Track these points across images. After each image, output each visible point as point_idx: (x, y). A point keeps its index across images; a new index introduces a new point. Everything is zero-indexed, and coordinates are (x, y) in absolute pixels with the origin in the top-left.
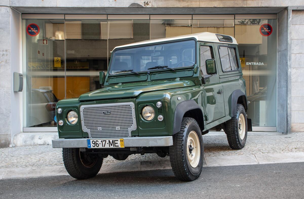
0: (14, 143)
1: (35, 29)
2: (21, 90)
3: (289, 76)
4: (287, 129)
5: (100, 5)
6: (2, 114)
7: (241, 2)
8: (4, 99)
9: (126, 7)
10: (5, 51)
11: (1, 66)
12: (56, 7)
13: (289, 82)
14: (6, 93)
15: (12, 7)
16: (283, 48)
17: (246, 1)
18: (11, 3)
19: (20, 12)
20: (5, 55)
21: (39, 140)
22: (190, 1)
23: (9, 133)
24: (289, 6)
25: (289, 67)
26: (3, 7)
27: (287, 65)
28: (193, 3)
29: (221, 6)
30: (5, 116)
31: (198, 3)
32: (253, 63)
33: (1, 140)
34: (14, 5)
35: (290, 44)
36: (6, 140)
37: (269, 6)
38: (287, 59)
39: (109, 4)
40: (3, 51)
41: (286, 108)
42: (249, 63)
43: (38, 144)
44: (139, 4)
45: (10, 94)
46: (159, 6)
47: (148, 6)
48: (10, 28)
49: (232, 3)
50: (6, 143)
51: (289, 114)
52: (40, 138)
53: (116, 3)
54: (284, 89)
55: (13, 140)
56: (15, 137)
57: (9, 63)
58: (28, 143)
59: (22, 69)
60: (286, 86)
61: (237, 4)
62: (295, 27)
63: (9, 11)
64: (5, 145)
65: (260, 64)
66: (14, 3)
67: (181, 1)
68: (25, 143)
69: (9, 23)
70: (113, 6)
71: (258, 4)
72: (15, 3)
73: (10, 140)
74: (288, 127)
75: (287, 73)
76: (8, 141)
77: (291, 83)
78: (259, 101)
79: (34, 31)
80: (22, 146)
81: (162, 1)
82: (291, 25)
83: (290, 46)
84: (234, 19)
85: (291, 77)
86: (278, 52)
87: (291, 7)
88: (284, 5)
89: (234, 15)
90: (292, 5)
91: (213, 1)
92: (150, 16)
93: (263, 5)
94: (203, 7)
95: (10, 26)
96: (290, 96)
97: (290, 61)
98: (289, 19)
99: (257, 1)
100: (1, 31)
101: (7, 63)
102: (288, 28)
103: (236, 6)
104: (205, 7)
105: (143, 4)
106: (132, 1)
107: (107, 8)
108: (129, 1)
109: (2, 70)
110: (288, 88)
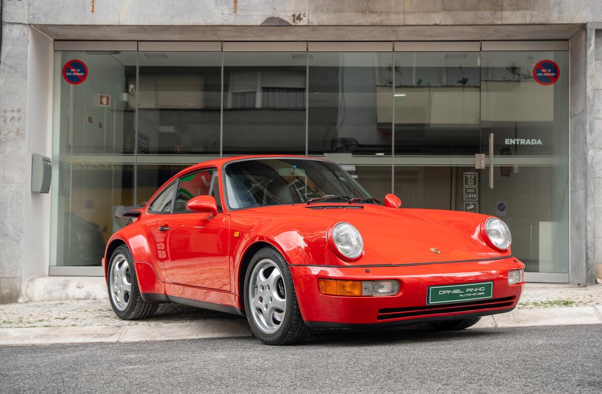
0: (27, 296)
1: (78, 70)
2: (46, 189)
3: (590, 165)
4: (587, 276)
5: (204, 21)
6: (6, 235)
7: (489, 15)
8: (10, 207)
9: (257, 26)
10: (16, 111)
11: (8, 140)
12: (119, 24)
13: (589, 177)
14: (15, 193)
15: (34, 25)
16: (580, 107)
17: (499, 13)
18: (31, 17)
19: (50, 36)
20: (17, 120)
21: (78, 289)
22: (385, 12)
23: (18, 275)
24: (590, 22)
25: (589, 146)
26: (15, 26)
27: (586, 143)
28: (392, 16)
29: (449, 22)
30: (12, 239)
31: (402, 16)
32: (520, 142)
33: (2, 288)
34: (37, 22)
35: (591, 98)
36: (11, 289)
37: (548, 23)
38: (586, 131)
39: (222, 18)
40: (13, 111)
41: (584, 232)
42: (511, 140)
43: (74, 297)
44: (282, 19)
45: (22, 196)
46: (322, 23)
47: (299, 23)
48: (27, 66)
49: (472, 16)
50: (12, 294)
51: (589, 244)
52: (79, 285)
53: (236, 16)
54: (581, 193)
55: (27, 289)
56: (30, 283)
57: (22, 134)
58: (55, 295)
59: (51, 148)
60: (584, 187)
61: (482, 18)
63: (26, 33)
64: (10, 298)
65: (534, 142)
66: (37, 16)
67: (367, 13)
68: (49, 295)
69: (26, 56)
70: (231, 21)
71: (525, 19)
72: (38, 18)
73: (21, 288)
74: (589, 271)
75: (586, 159)
76: (17, 290)
77: (593, 180)
78: (539, 224)
79: (78, 74)
80: (42, 301)
81: (328, 13)
82: (594, 61)
83: (591, 103)
84: (479, 50)
85: (593, 167)
86: (571, 118)
87: (592, 23)
88: (579, 20)
89: (479, 43)
90: (595, 21)
91: (433, 13)
92: (307, 46)
93: (535, 20)
94: (412, 24)
95: (28, 62)
96: (593, 206)
97: (591, 135)
98: (589, 47)
99: (523, 12)
100: (10, 72)
101: (19, 135)
102: (586, 66)
103: (479, 23)
104: (415, 24)
105: (291, 19)
106: (269, 14)
107: (219, 28)
108: (263, 14)
109: (9, 149)
110: (588, 191)
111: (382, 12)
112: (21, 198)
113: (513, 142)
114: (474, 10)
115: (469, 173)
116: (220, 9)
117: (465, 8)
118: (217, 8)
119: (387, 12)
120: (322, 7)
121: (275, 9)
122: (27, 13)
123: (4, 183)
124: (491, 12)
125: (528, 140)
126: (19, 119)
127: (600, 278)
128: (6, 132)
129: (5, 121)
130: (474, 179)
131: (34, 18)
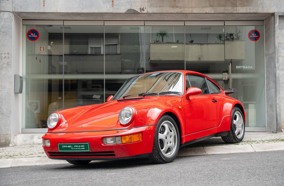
0: (14, 143)
1: (35, 34)
2: (21, 92)
3: (277, 77)
4: (277, 128)
5: (98, 11)
6: (3, 114)
7: (230, 9)
8: (5, 100)
9: (123, 13)
10: (7, 54)
11: (3, 68)
12: (57, 12)
13: (277, 83)
14: (7, 93)
16: (271, 51)
17: (235, 8)
19: (21, 18)
21: (39, 139)
22: (183, 7)
23: (9, 133)
24: (276, 12)
25: (277, 69)
26: (6, 13)
27: (275, 67)
28: (186, 9)
29: (213, 12)
30: (6, 116)
31: (191, 9)
32: (243, 67)
33: (1, 139)
34: (16, 11)
35: (278, 47)
36: (6, 140)
37: (257, 12)
38: (275, 61)
39: (107, 9)
40: (5, 54)
41: (275, 108)
42: (239, 67)
43: (37, 143)
44: (135, 10)
45: (11, 95)
46: (154, 12)
47: (143, 12)
48: (12, 32)
49: (223, 9)
50: (6, 142)
51: (278, 114)
52: (39, 137)
53: (113, 8)
54: (273, 90)
55: (13, 140)
56: (15, 137)
57: (10, 65)
58: (28, 142)
59: (22, 72)
60: (274, 87)
61: (227, 10)
62: (281, 32)
63: (11, 16)
64: (6, 144)
65: (249, 67)
66: (16, 8)
67: (175, 7)
68: (24, 142)
69: (12, 28)
70: (111, 11)
71: (247, 10)
73: (10, 139)
74: (278, 126)
75: (275, 74)
76: (8, 140)
77: (279, 84)
78: (248, 105)
79: (34, 36)
80: (21, 145)
81: (156, 7)
82: (278, 30)
83: (277, 49)
84: (224, 25)
85: (279, 78)
86: (266, 56)
87: (277, 13)
88: (271, 11)
89: (224, 22)
90: (278, 12)
91: (205, 8)
92: (144, 23)
93: (252, 11)
94: (196, 13)
95: (12, 30)
96: (279, 96)
97: (278, 64)
98: (276, 24)
99: (246, 7)
100: (4, 35)
101: (8, 65)
102: (275, 32)
103: (226, 12)
104: (197, 13)
105: (139, 10)
106: (128, 7)
107: (105, 14)
108: (126, 7)
109: (3, 72)
110: (277, 89)
111: (182, 7)
112: (10, 96)
113: (240, 67)
114: (224, 6)
115: (220, 82)
116: (105, 5)
117: (219, 6)
118: (104, 4)
119: (184, 7)
120: (154, 4)
121: (132, 5)
122: (11, 6)
123: (1, 88)
124: (231, 7)
125: (247, 67)
126: (8, 57)
127: (283, 129)
128: (2, 64)
129: (1, 58)
130: (222, 85)
131: (15, 9)
